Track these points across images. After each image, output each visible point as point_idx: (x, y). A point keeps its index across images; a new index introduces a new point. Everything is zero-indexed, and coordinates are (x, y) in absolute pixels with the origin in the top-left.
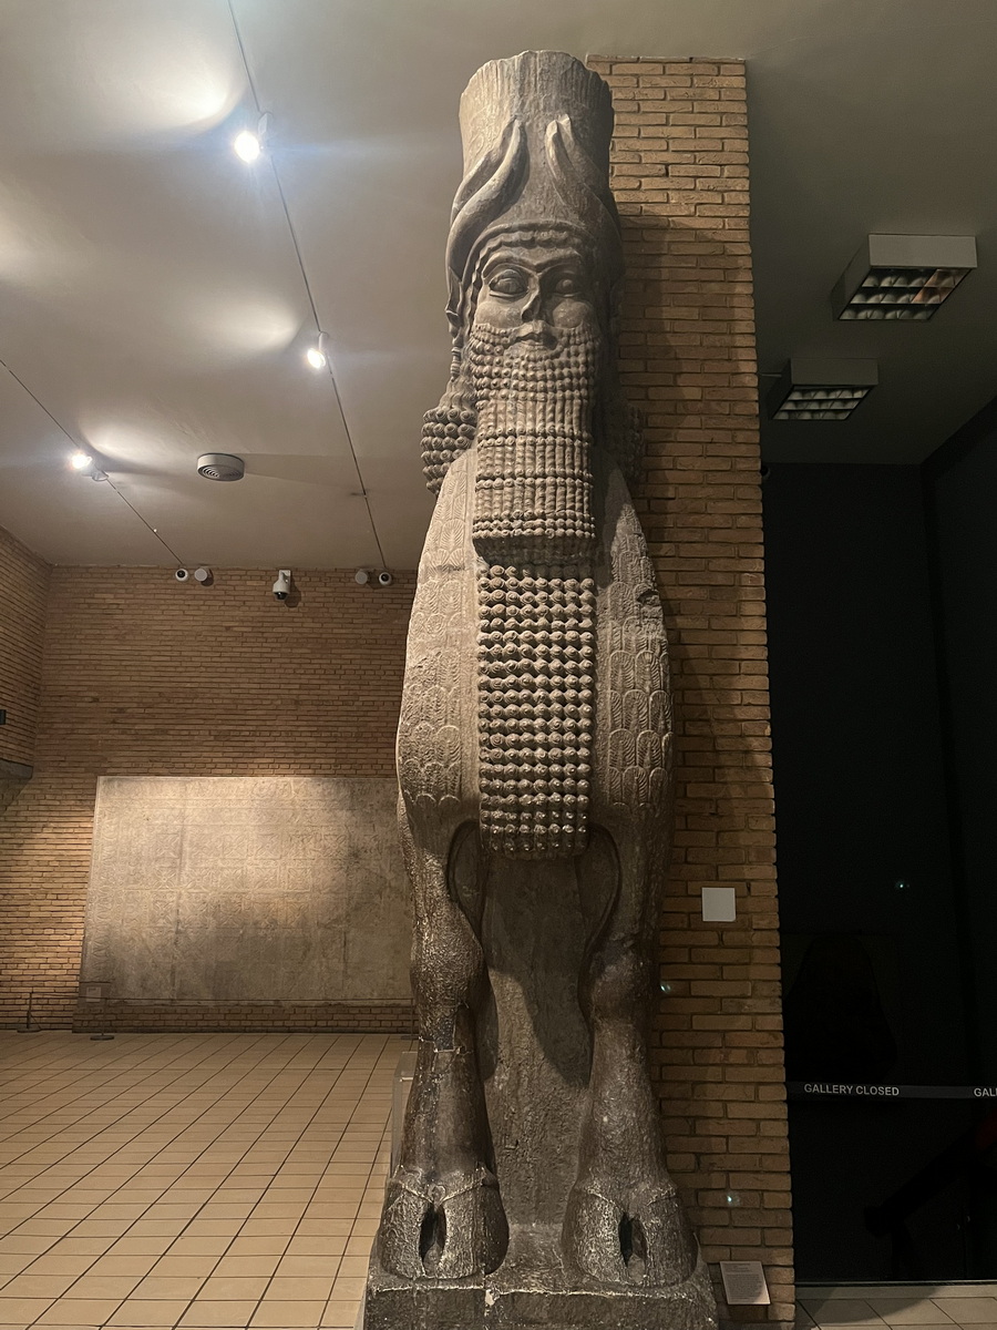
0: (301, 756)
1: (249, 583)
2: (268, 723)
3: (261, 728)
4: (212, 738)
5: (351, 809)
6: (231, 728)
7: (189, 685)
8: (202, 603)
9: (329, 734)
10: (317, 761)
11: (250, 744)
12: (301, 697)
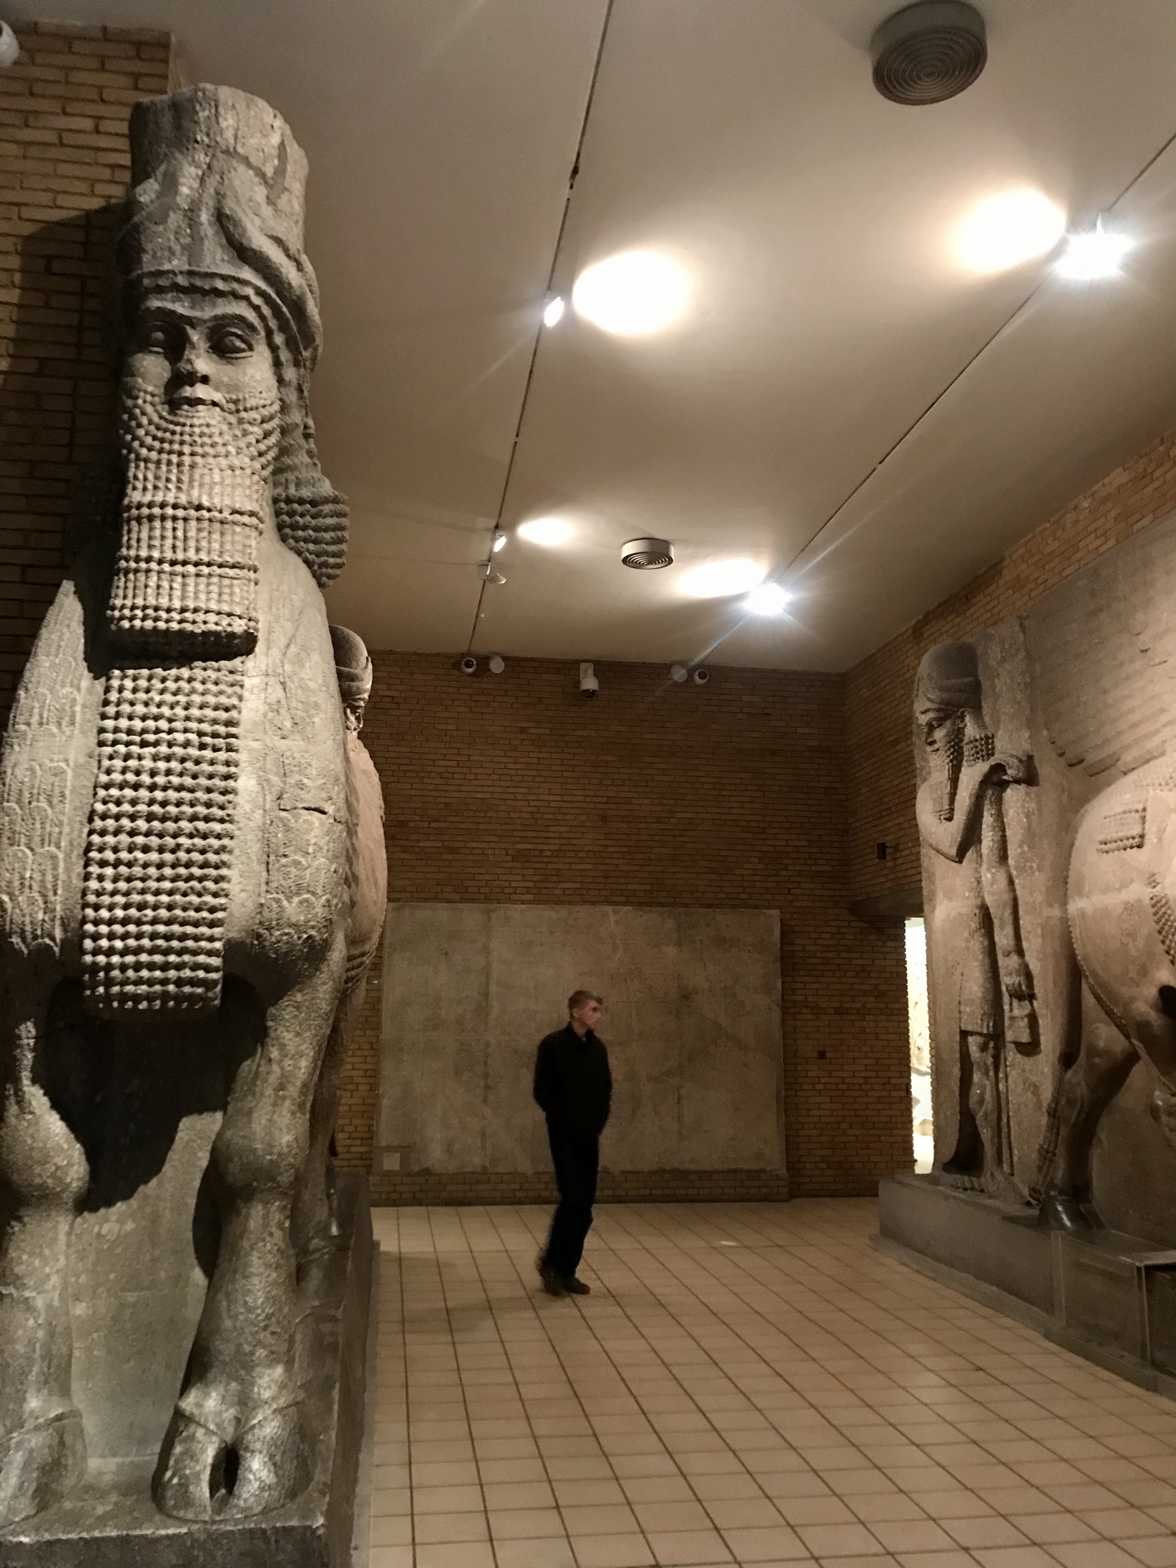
0: (612, 880)
1: (545, 676)
2: (573, 842)
3: (565, 848)
4: (509, 858)
5: (678, 944)
6: (529, 846)
7: (479, 796)
8: (491, 698)
9: (642, 856)
10: (630, 887)
11: (550, 866)
12: (609, 813)
